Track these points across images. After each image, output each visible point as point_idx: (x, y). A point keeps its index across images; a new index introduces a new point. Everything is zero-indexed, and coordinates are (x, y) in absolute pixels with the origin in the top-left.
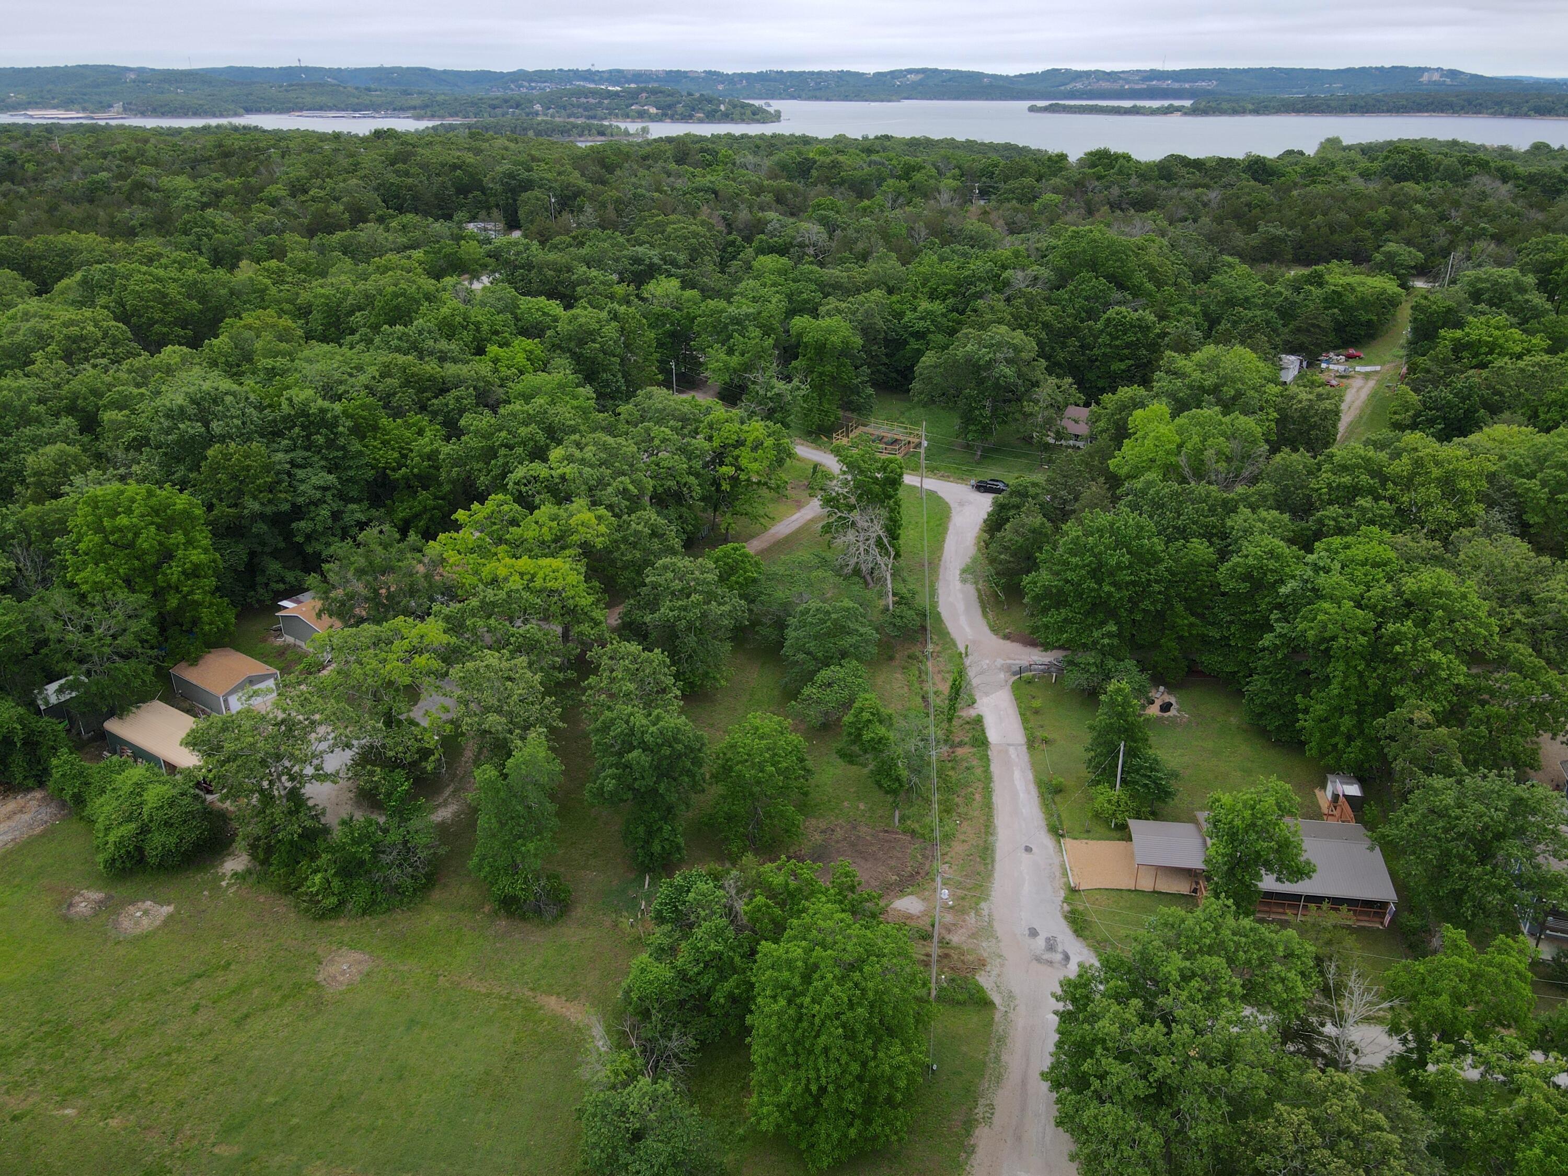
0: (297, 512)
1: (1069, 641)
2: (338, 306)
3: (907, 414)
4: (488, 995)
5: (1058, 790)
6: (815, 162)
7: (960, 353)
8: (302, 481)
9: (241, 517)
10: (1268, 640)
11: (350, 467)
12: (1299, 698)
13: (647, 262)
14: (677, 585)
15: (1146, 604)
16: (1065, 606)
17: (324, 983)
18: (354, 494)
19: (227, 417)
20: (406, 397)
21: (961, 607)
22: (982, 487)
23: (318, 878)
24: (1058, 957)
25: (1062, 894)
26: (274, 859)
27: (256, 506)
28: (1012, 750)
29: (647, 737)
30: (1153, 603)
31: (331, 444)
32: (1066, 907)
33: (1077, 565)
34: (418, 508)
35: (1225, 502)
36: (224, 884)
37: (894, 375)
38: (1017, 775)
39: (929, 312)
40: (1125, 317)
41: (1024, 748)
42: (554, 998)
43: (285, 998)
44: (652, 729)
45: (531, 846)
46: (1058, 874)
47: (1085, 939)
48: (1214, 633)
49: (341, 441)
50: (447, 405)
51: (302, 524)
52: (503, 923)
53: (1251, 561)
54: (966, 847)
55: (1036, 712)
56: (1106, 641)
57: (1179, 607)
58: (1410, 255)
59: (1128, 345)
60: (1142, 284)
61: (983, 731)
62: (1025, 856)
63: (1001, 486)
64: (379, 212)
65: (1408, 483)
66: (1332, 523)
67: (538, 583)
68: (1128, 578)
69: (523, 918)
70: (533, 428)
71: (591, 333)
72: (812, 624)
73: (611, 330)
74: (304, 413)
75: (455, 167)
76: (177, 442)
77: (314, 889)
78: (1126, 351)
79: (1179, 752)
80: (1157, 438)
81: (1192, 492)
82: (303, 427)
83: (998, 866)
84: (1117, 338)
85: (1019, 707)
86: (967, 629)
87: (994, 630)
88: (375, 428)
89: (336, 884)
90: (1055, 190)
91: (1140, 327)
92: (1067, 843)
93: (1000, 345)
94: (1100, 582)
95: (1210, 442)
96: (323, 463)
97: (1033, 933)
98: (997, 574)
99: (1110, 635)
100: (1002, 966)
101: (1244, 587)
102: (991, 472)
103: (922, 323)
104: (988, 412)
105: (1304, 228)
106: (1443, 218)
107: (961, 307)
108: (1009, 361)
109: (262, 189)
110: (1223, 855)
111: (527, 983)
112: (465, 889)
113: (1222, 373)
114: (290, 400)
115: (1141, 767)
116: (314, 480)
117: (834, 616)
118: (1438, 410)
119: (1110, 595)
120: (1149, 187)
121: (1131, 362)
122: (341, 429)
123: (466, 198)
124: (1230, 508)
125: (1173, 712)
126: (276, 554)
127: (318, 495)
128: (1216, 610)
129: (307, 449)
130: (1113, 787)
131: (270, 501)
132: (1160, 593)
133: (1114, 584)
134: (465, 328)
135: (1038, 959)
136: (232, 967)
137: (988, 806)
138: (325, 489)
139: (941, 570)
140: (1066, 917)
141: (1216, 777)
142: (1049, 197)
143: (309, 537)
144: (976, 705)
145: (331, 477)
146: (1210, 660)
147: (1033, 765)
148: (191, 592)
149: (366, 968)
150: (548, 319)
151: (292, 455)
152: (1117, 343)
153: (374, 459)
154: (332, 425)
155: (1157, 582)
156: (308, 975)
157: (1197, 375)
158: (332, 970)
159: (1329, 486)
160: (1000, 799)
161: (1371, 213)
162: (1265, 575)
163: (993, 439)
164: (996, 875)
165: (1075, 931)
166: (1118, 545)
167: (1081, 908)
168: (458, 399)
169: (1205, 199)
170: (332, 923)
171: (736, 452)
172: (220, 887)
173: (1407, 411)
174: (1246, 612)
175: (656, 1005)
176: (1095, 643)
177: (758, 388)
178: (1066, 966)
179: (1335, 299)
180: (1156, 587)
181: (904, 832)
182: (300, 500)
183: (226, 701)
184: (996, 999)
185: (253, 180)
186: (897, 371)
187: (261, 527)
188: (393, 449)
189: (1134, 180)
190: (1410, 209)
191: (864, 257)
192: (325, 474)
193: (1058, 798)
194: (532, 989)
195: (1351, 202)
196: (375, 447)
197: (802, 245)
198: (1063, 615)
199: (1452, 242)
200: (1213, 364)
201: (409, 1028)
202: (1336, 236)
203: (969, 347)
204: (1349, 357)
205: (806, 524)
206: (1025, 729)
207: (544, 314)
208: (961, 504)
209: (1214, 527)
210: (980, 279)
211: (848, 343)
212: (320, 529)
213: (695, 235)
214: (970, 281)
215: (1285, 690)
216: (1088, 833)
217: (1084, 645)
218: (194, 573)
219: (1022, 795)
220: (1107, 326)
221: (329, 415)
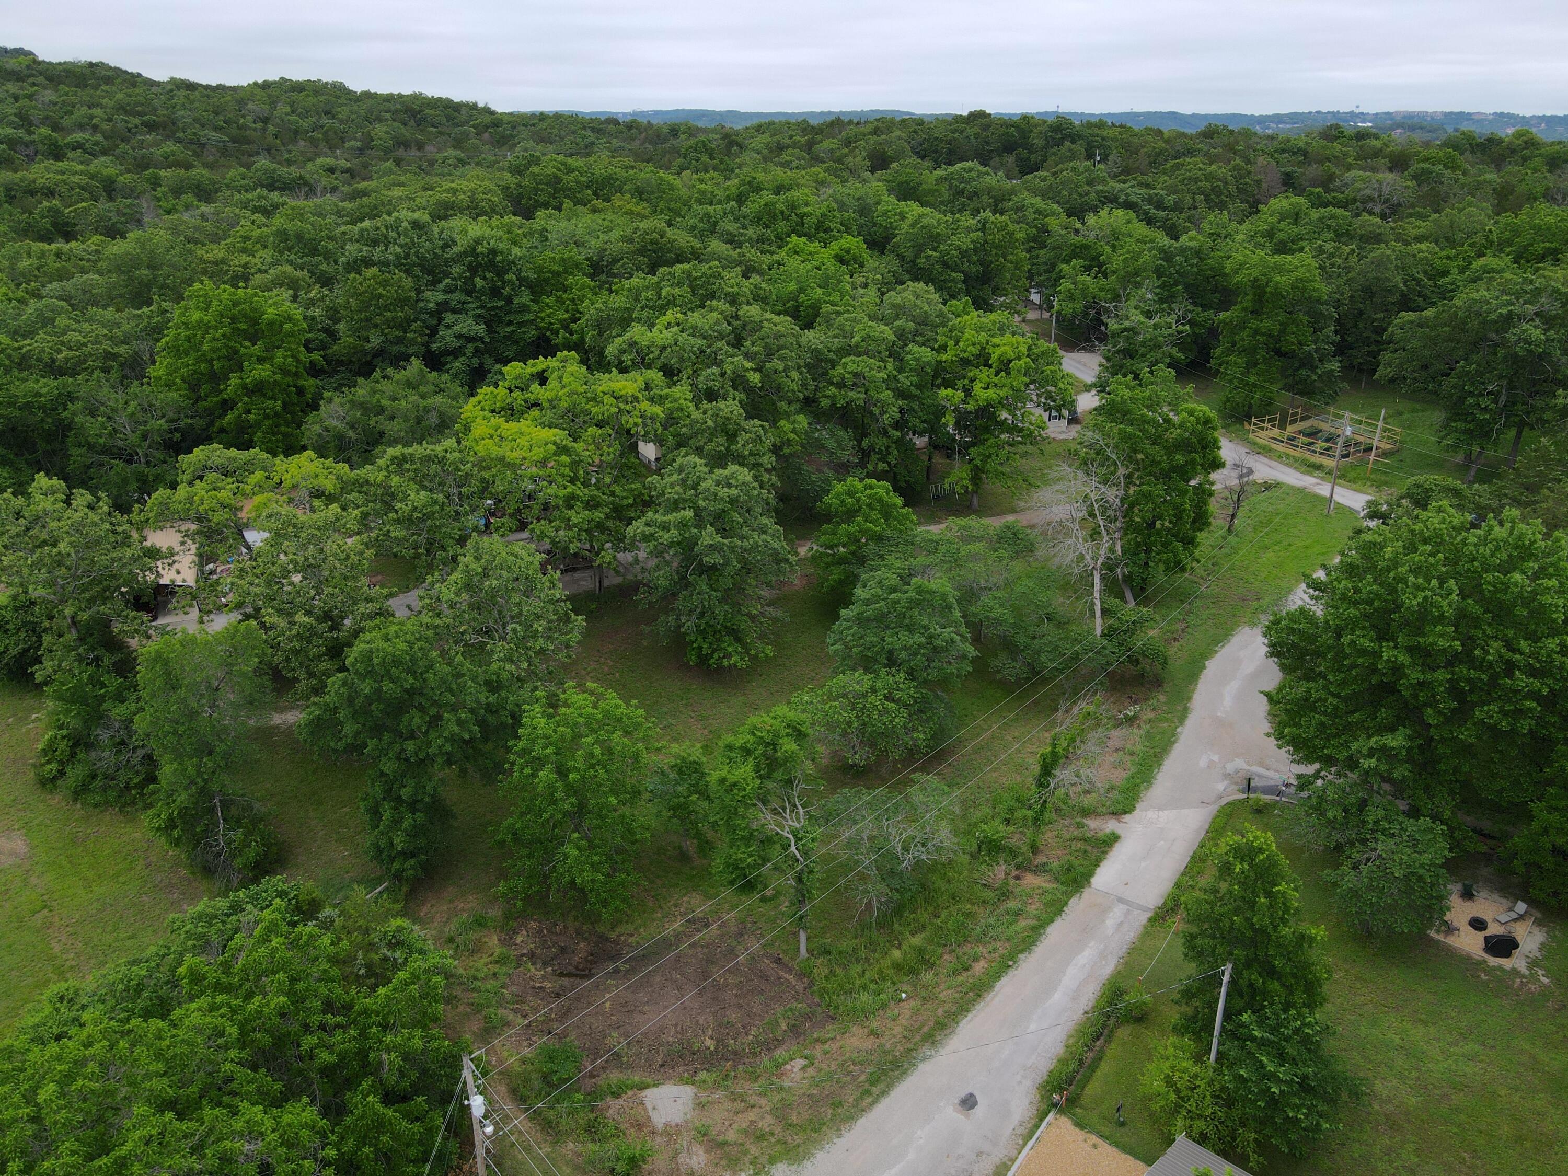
5: (1129, 1017)
8: (448, 327)
11: (510, 323)
27: (381, 342)
28: (1117, 911)
31: (495, 292)
38: (1086, 957)
41: (1144, 918)
49: (507, 291)
52: (182, 872)
54: (870, 1043)
61: (1097, 863)
62: (951, 1113)
74: (474, 251)
75: (1013, 126)
79: (1470, 1047)
83: (884, 1104)
86: (1228, 701)
92: (1057, 1125)
96: (479, 311)
116: (461, 327)
123: (1009, 156)
125: (1516, 962)
129: (469, 293)
130: (1202, 1053)
132: (1535, 695)
137: (980, 990)
138: (470, 339)
141: (1519, 1139)
144: (1127, 817)
147: (1133, 951)
153: (541, 318)
154: (501, 270)
164: (864, 1123)
172: (27, 718)
181: (802, 974)
188: (567, 311)
192: (476, 324)
193: (1123, 1032)
196: (546, 305)
206: (1178, 885)
211: (1304, 289)
218: (258, 389)
219: (1058, 997)
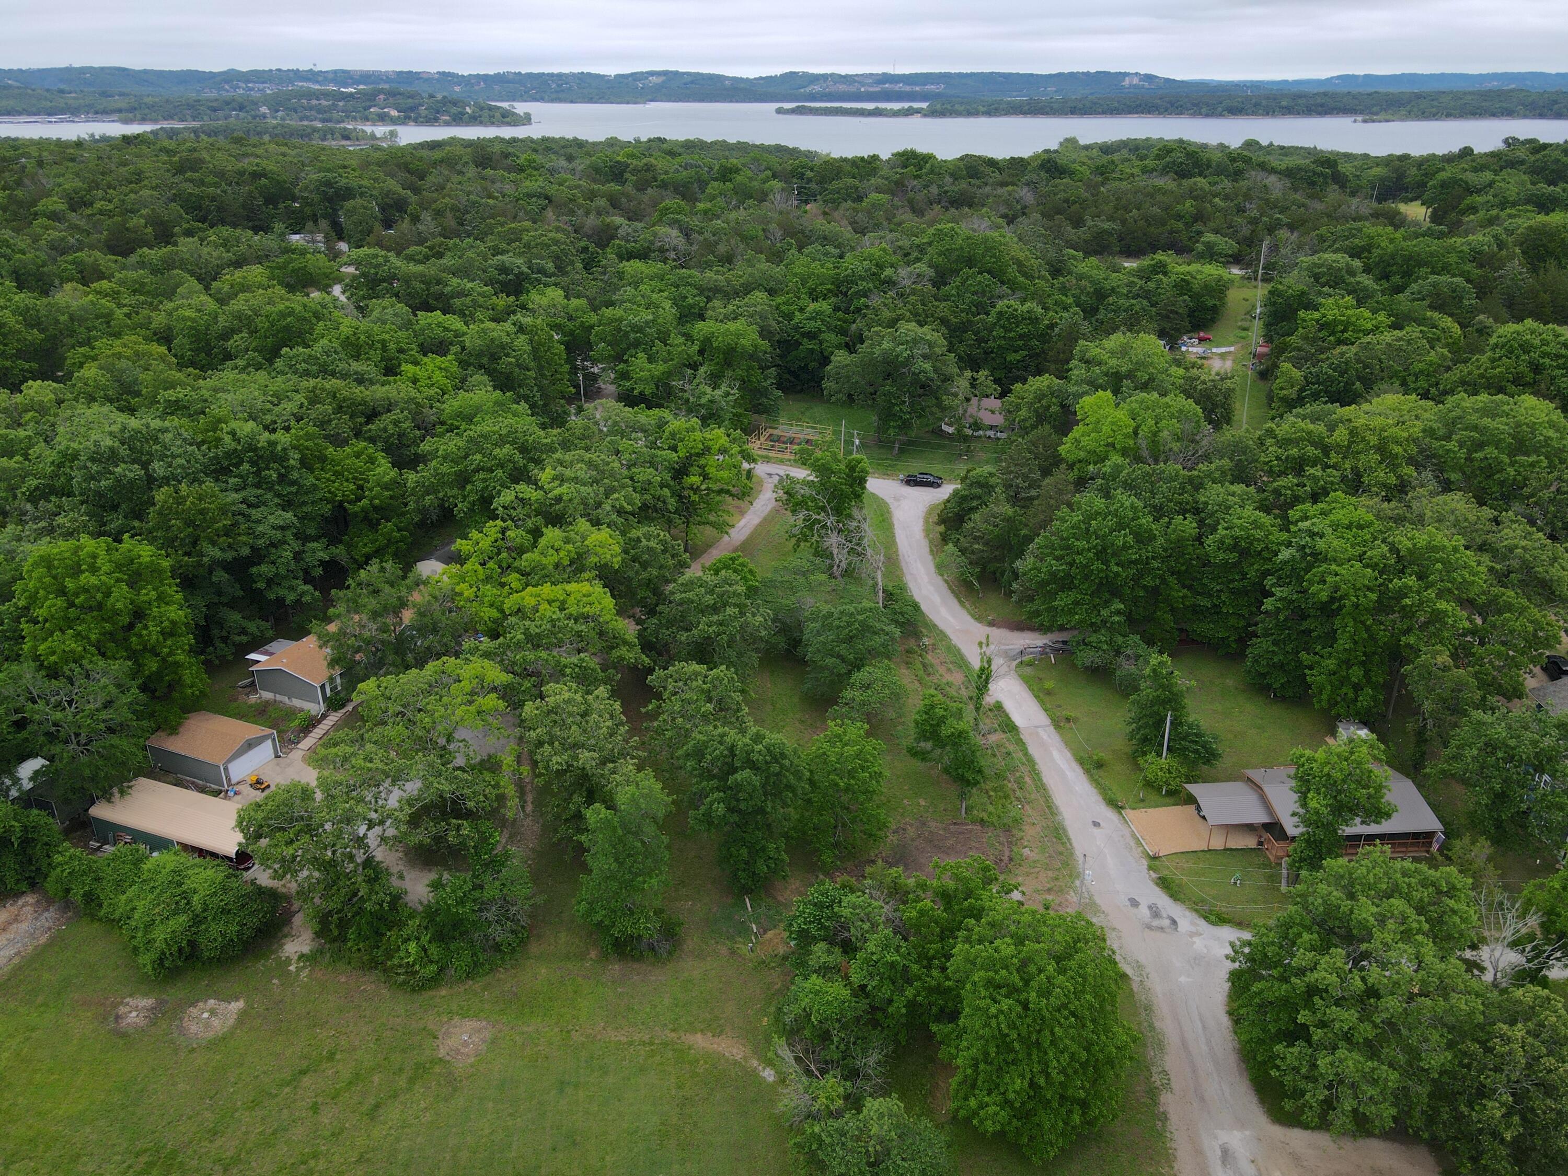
0: (257, 556)
1: (1080, 622)
2: (207, 329)
3: (808, 414)
4: (631, 1043)
5: (1100, 765)
6: (628, 166)
7: (877, 351)
8: (259, 522)
9: (200, 565)
10: (1269, 604)
11: (304, 503)
12: (1303, 655)
13: (516, 271)
14: (709, 600)
15: (1148, 581)
16: (1070, 589)
17: (448, 1058)
18: (311, 531)
19: (167, 457)
20: (342, 424)
21: (937, 599)
22: (912, 481)
23: (412, 947)
24: (1166, 922)
25: (1145, 863)
26: (351, 934)
27: (215, 553)
28: (1040, 730)
29: (755, 757)
30: (1153, 579)
31: (283, 479)
32: (1154, 875)
33: (1083, 549)
34: (382, 541)
35: (1191, 480)
36: (292, 968)
37: (787, 376)
39: (818, 313)
40: (1016, 310)
41: (1052, 728)
42: (699, 1035)
43: (412, 1081)
44: (759, 747)
45: (654, 881)
46: (1132, 843)
47: (1183, 902)
48: (1205, 602)
49: (293, 476)
50: (385, 430)
51: (264, 568)
52: (616, 968)
53: (1238, 533)
54: (1037, 828)
55: (1049, 693)
56: (1116, 618)
57: (1172, 580)
58: (1226, 244)
59: (1021, 337)
60: (1016, 277)
61: (1007, 715)
62: (1096, 831)
63: (931, 479)
64: (185, 226)
65: (1346, 451)
66: (1289, 492)
67: (573, 610)
68: (1134, 557)
69: (640, 958)
70: (507, 449)
71: (503, 346)
72: (840, 627)
73: (521, 341)
74: (252, 448)
75: (256, 176)
76: (111, 489)
77: (411, 960)
78: (1021, 343)
80: (1113, 423)
81: (1163, 472)
82: (253, 463)
83: (1075, 844)
84: (1010, 331)
85: (1032, 690)
86: (951, 619)
87: (979, 619)
88: (323, 459)
89: (434, 951)
90: (878, 190)
91: (1029, 319)
92: (1129, 813)
93: (915, 341)
94: (1106, 563)
95: (1164, 423)
96: (277, 500)
97: (1134, 903)
98: (970, 563)
99: (1119, 612)
100: (1119, 938)
101: (1233, 557)
102: (916, 466)
103: (812, 323)
104: (906, 408)
105: (1124, 222)
106: (1241, 210)
107: (843, 306)
108: (925, 357)
109: (34, 203)
110: (1326, 806)
111: (666, 1025)
112: (563, 937)
113: (1134, 360)
114: (233, 434)
115: (1188, 734)
116: (272, 519)
117: (860, 618)
118: (1319, 383)
119: (1117, 574)
120: (963, 185)
121: (1025, 353)
122: (292, 462)
123: (276, 208)
124: (1197, 485)
126: (233, 604)
127: (279, 535)
128: (1205, 581)
129: (258, 486)
130: (1159, 755)
131: (230, 546)
132: (1158, 569)
133: (1117, 564)
134: (371, 347)
135: (1149, 927)
136: (338, 1057)
137: (1042, 788)
138: (284, 528)
139: (903, 564)
140: (1157, 884)
142: (874, 196)
143: (270, 582)
144: (991, 694)
145: (289, 515)
146: (1203, 628)
147: (1067, 743)
148: (171, 654)
149: (488, 1035)
150: (450, 334)
151: (243, 494)
152: (1012, 334)
153: (329, 492)
154: (281, 459)
155: (1153, 558)
156: (428, 1052)
157: (1113, 362)
158: (452, 1042)
159: (1278, 458)
160: (1050, 779)
161: (1179, 207)
162: (1251, 544)
163: (913, 434)
164: (1077, 852)
165: (1171, 896)
166: (1121, 526)
167: (1165, 873)
168: (396, 423)
169: (1017, 196)
170: (431, 993)
171: (702, 461)
172: (289, 973)
173: (1292, 387)
174: (1233, 581)
175: (837, 1025)
176: (1104, 622)
177: (686, 395)
178: (1176, 929)
179: (1183, 286)
180: (1156, 564)
181: (973, 822)
182: (261, 542)
183: (226, 769)
184: (1129, 971)
185: (19, 193)
186: (790, 372)
187: (220, 576)
188: (347, 480)
189: (948, 179)
190: (1210, 202)
191: (728, 260)
192: (280, 512)
193: (1101, 772)
194: (673, 1030)
195: (1159, 197)
196: (329, 480)
197: (662, 250)
198: (1072, 598)
199: (1253, 231)
200: (1124, 351)
201: (562, 1091)
202: (1152, 229)
203: (886, 345)
204: (1201, 340)
205: (756, 529)
206: (1046, 710)
207: (446, 329)
208: (897, 499)
209: (1187, 503)
210: (862, 278)
211: (755, 346)
212: (282, 571)
213: (556, 242)
214: (850, 281)
215: (1288, 649)
216: (1142, 803)
217: (1092, 624)
218: (171, 631)
220: (999, 319)
221: (279, 448)
